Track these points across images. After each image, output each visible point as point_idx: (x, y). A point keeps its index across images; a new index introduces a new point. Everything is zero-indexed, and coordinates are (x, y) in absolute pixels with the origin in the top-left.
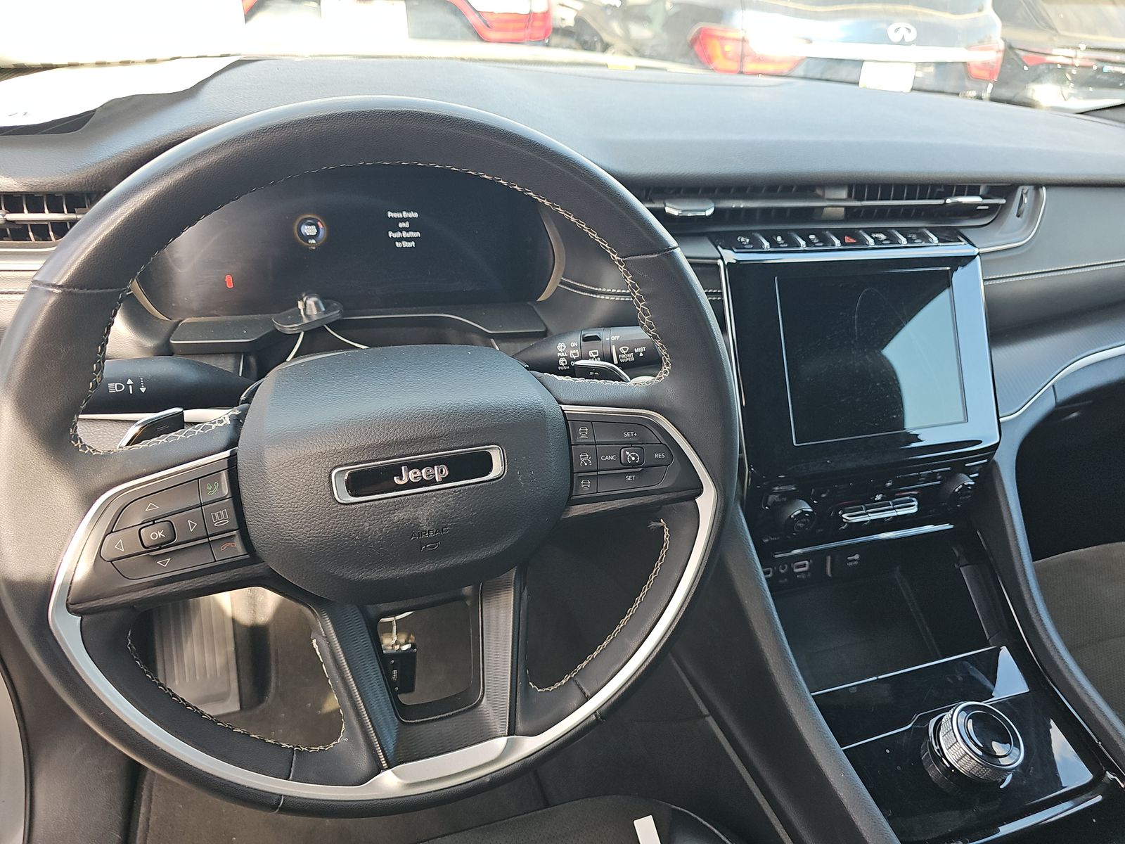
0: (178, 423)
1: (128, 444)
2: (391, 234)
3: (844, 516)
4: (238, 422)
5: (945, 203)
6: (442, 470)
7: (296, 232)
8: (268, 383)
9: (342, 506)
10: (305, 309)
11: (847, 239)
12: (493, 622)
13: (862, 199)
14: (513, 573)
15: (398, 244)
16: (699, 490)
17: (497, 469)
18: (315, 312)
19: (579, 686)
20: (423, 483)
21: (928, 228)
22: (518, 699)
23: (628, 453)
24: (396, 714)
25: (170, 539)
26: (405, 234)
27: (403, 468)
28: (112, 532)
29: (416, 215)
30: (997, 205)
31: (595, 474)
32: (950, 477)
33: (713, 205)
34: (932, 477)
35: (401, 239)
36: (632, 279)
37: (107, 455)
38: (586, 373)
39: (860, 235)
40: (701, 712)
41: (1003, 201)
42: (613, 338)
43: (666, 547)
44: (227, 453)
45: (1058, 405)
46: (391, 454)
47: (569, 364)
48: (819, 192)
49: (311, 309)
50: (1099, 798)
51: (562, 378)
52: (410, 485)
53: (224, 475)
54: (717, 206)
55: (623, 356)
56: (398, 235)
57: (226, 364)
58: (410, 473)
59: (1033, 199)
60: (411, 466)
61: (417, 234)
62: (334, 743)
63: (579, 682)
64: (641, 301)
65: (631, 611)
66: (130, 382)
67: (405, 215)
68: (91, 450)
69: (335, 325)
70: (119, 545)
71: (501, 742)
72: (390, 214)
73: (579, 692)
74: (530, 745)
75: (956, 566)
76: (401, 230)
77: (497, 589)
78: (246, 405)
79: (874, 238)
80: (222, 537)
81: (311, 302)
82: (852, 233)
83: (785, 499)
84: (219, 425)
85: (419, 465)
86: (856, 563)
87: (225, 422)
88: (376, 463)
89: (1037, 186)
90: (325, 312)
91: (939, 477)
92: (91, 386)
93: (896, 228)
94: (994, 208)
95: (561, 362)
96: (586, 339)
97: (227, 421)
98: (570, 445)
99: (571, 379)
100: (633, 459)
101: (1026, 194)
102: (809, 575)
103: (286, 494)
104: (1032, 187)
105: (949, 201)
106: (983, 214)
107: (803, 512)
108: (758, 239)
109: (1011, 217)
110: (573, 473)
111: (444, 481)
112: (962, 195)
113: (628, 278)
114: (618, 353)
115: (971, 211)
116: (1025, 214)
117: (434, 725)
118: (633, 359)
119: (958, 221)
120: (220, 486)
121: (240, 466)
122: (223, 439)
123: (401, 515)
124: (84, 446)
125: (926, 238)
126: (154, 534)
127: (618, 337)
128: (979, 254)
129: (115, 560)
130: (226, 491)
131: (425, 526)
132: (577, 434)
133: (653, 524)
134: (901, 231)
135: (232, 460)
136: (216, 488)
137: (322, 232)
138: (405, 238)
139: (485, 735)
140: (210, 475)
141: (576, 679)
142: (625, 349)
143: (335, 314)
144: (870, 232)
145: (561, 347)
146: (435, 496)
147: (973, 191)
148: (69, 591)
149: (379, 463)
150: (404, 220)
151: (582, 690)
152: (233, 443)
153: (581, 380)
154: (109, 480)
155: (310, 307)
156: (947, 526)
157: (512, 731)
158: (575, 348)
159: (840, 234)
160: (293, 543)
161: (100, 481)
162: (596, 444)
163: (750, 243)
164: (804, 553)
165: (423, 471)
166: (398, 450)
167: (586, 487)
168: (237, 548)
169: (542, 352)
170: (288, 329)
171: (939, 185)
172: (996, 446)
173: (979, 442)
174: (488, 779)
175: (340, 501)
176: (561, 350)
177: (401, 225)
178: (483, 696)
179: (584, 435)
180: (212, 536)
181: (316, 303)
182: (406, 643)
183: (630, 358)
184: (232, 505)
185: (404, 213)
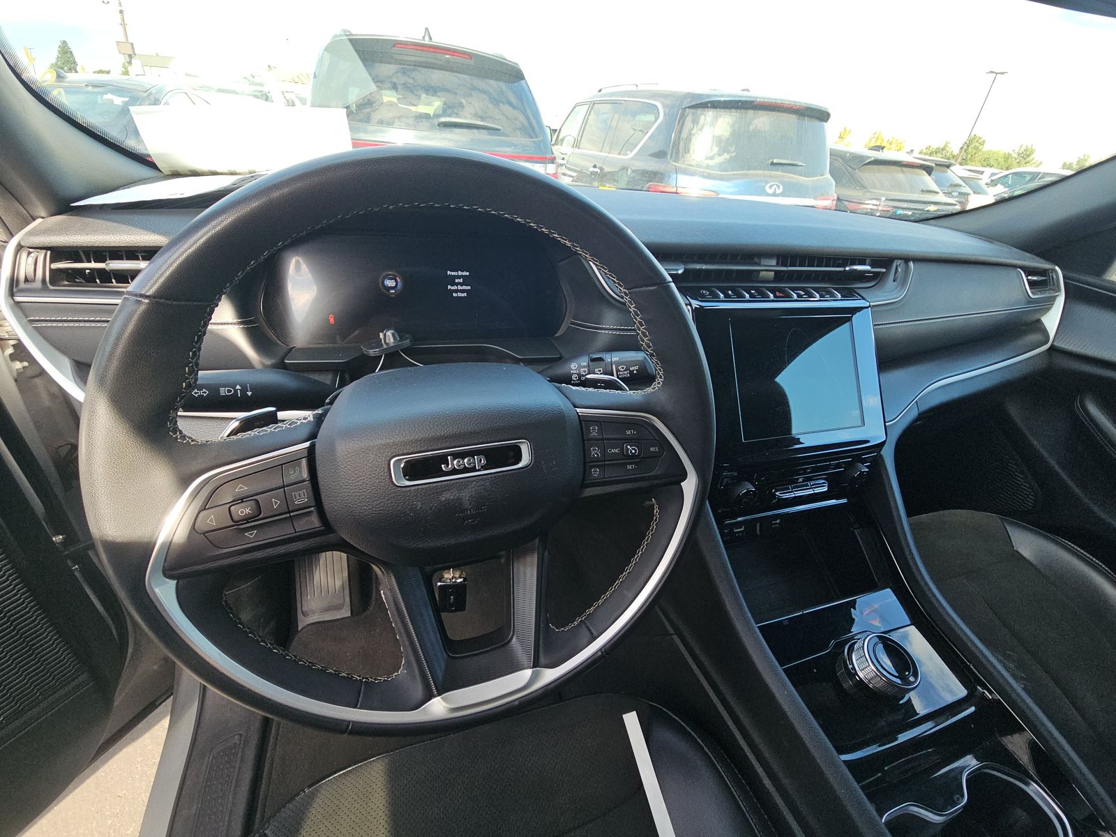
0: (271, 419)
1: (228, 436)
2: (449, 287)
3: (777, 493)
4: (319, 420)
5: (845, 270)
6: (481, 460)
7: (380, 284)
8: (347, 390)
9: (399, 489)
10: (385, 339)
11: (778, 294)
12: (522, 575)
13: (786, 266)
14: (537, 541)
15: (455, 295)
16: (684, 476)
17: (526, 459)
18: (392, 340)
19: (588, 627)
20: (465, 470)
21: (833, 288)
22: (541, 638)
23: (629, 447)
24: (445, 650)
25: (256, 514)
26: (460, 287)
27: (449, 457)
28: (205, 509)
29: (468, 274)
30: (879, 273)
31: (603, 463)
32: (849, 465)
33: (683, 266)
34: (838, 466)
35: (457, 291)
36: (635, 307)
37: (204, 446)
38: (594, 384)
39: (786, 291)
40: (667, 631)
41: (884, 270)
42: (614, 359)
43: (656, 520)
44: (307, 444)
45: (919, 414)
46: (439, 446)
47: (579, 379)
48: (756, 260)
49: (389, 339)
50: (973, 709)
51: (576, 388)
52: (454, 472)
53: (304, 462)
54: (686, 267)
55: (621, 373)
56: (455, 288)
57: (326, 379)
58: (455, 462)
59: (904, 269)
60: (456, 456)
61: (469, 288)
62: (396, 674)
63: (588, 624)
64: (642, 325)
65: (628, 569)
66: (238, 387)
67: (460, 273)
68: (190, 441)
69: (406, 351)
70: (211, 520)
71: (527, 673)
72: (449, 273)
73: (587, 633)
74: (550, 675)
75: (852, 529)
76: (457, 284)
77: (524, 553)
78: (329, 406)
79: (797, 294)
80: (302, 511)
81: (389, 333)
82: (781, 290)
83: (735, 481)
84: (304, 421)
85: (461, 455)
86: (778, 525)
87: (309, 419)
88: (427, 453)
89: (907, 260)
90: (400, 341)
91: (843, 466)
92: (184, 386)
93: (811, 288)
94: (876, 275)
95: (574, 377)
96: (593, 360)
97: (311, 419)
98: (583, 440)
99: (584, 389)
100: (633, 451)
101: (899, 265)
102: (744, 534)
103: (353, 478)
104: (903, 261)
105: (847, 269)
106: (868, 279)
107: (749, 491)
108: (715, 292)
109: (890, 283)
110: (587, 463)
111: (484, 468)
112: (855, 264)
113: (632, 307)
114: (618, 371)
115: (861, 277)
116: (899, 279)
117: (475, 658)
118: (629, 375)
119: (853, 284)
120: (300, 471)
121: (317, 455)
122: (305, 432)
123: (446, 496)
124: (184, 437)
125: (832, 295)
126: (243, 511)
127: (618, 359)
128: (870, 306)
129: (207, 532)
130: (305, 475)
131: (467, 504)
132: (589, 431)
133: (648, 503)
134: (815, 289)
135: (311, 450)
136: (297, 472)
137: (399, 284)
138: (460, 290)
139: (514, 667)
140: (293, 461)
141: (586, 622)
142: (623, 368)
143: (407, 343)
144: (793, 289)
145: (573, 366)
146: (474, 481)
147: (862, 263)
148: (165, 559)
149: (430, 453)
150: (459, 277)
151: (590, 630)
152: (313, 436)
153: (591, 389)
154: (203, 466)
155: (389, 337)
156: (844, 501)
157: (536, 664)
158: (584, 367)
159: (773, 291)
160: (359, 519)
161: (195, 467)
162: (603, 439)
163: (710, 295)
164: (744, 520)
165: (466, 460)
166: (446, 442)
167: (596, 473)
168: (314, 522)
169: (560, 370)
170: (372, 352)
171: (839, 259)
172: (883, 444)
173: (868, 442)
174: (517, 703)
175: (396, 483)
176: (574, 368)
177: (457, 281)
178: (513, 635)
179: (594, 432)
180: (293, 511)
181: (393, 334)
182: (460, 577)
183: (627, 374)
184: (310, 486)
185: (459, 272)
